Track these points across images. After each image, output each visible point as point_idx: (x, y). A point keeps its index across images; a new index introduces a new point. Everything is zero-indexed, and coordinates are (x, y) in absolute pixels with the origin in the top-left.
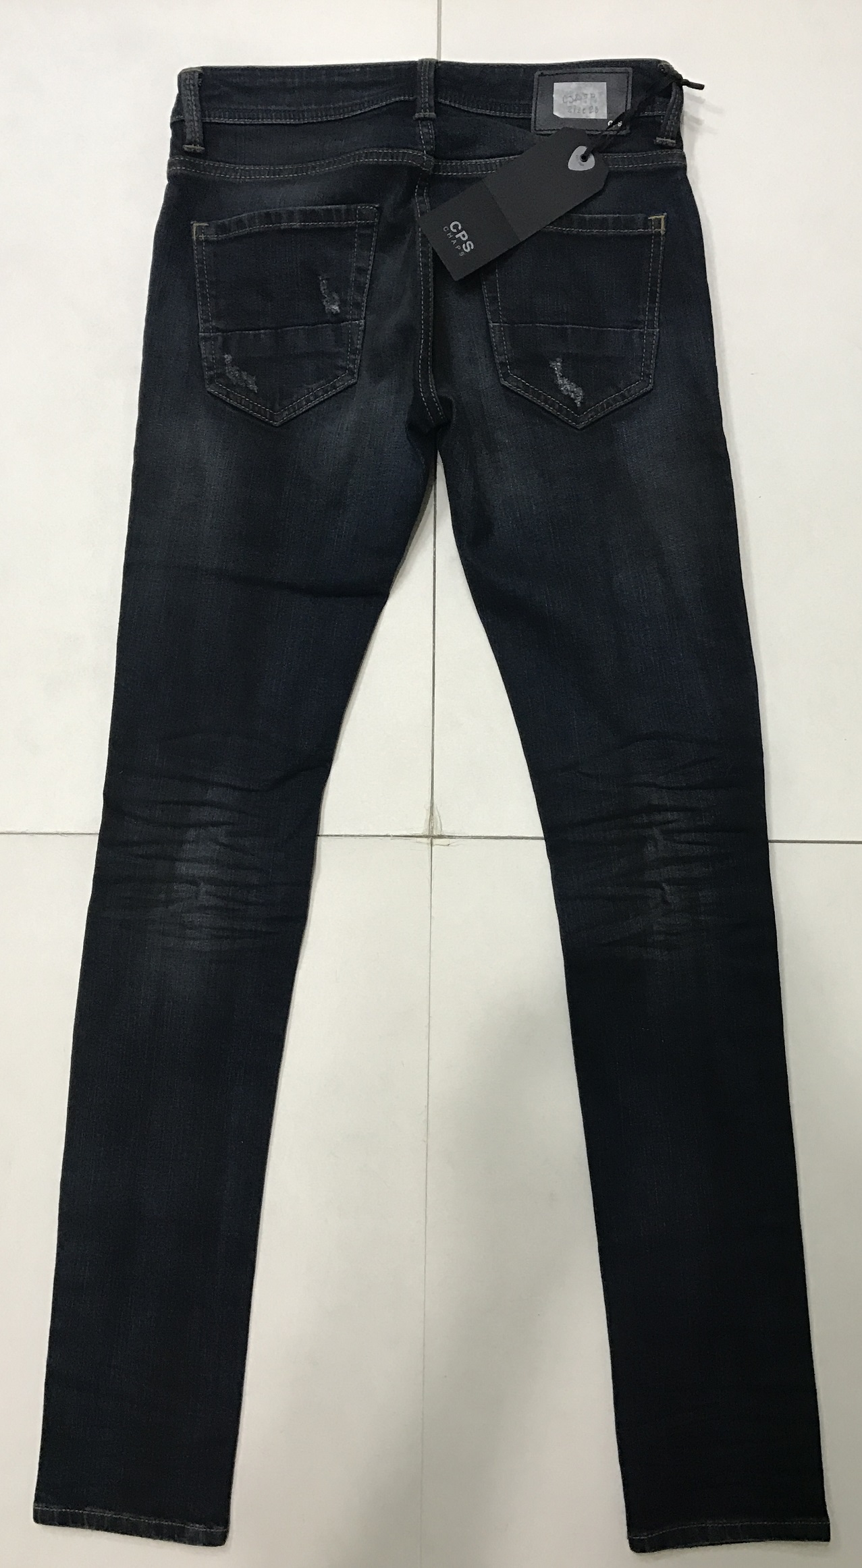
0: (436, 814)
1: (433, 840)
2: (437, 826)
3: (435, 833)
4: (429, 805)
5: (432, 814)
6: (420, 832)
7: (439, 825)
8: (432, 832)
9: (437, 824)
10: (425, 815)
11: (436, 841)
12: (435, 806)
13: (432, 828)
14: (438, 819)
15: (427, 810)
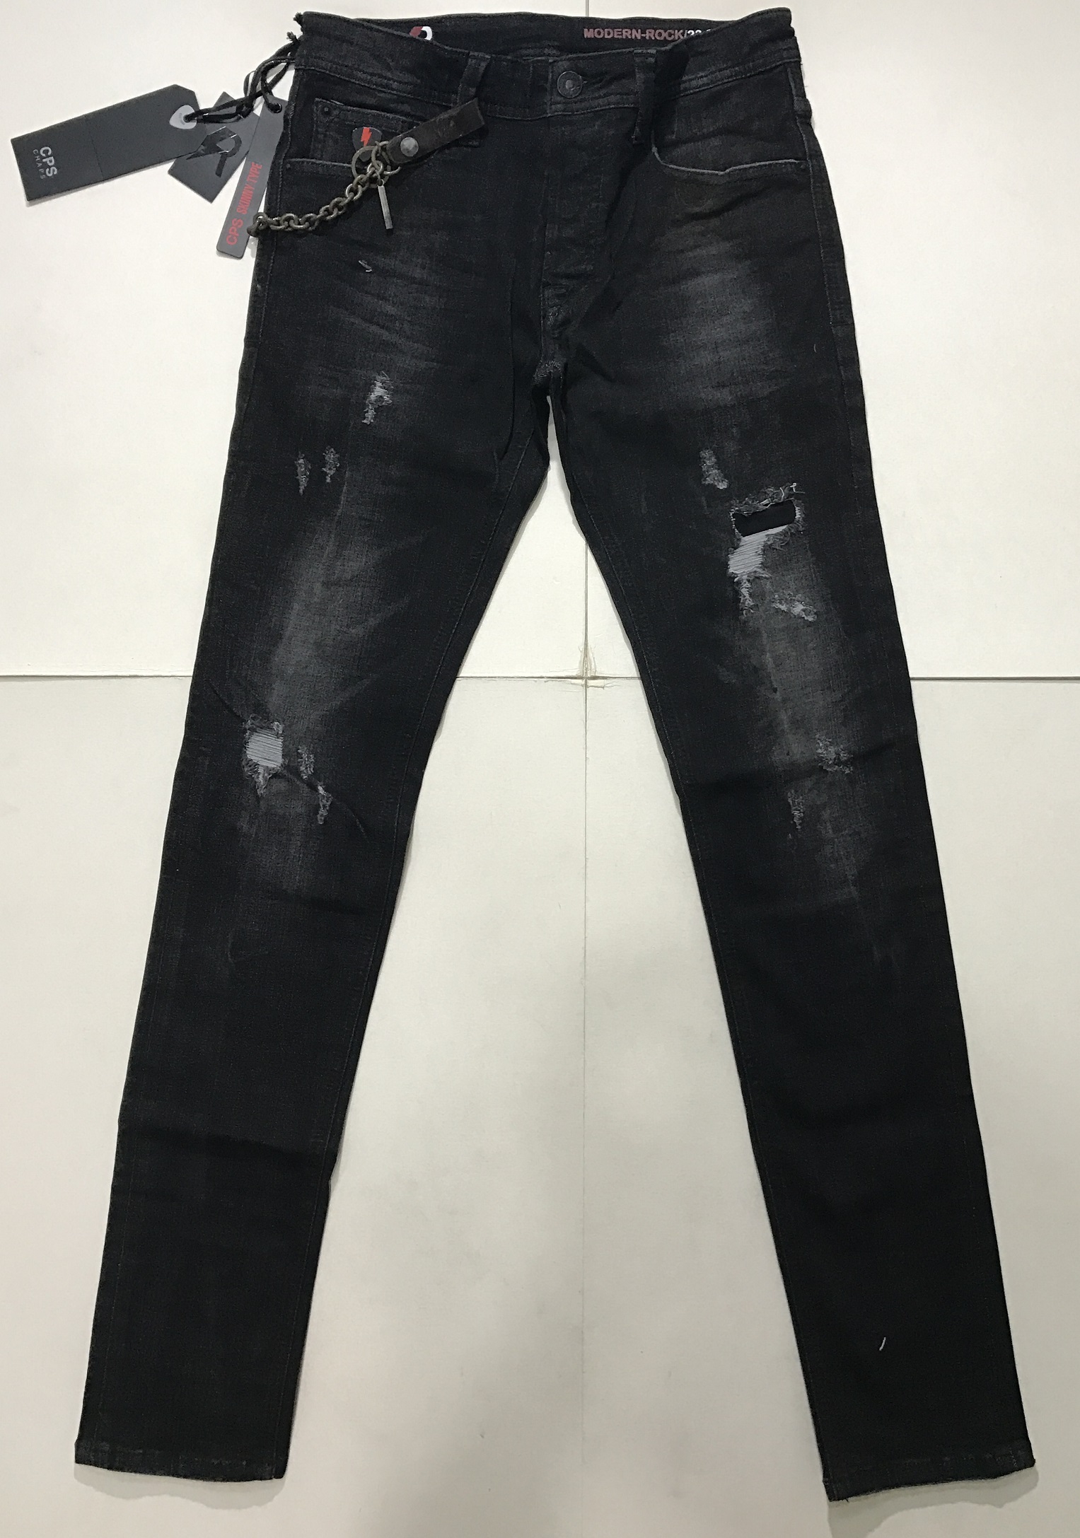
0: (590, 655)
1: (588, 681)
2: (591, 667)
3: (589, 676)
4: (582, 647)
5: (586, 655)
6: (574, 674)
7: (593, 666)
8: (586, 673)
9: (591, 665)
10: (579, 656)
11: (591, 682)
12: (589, 647)
13: (586, 669)
14: (592, 659)
15: (581, 652)
